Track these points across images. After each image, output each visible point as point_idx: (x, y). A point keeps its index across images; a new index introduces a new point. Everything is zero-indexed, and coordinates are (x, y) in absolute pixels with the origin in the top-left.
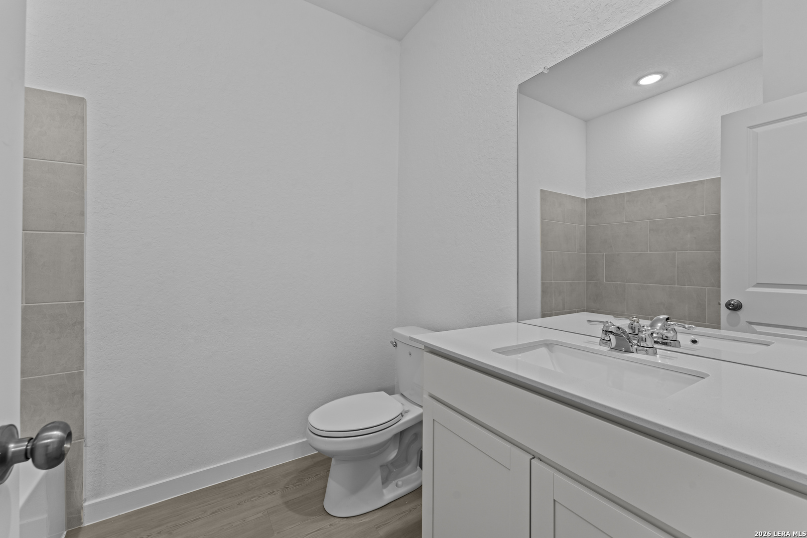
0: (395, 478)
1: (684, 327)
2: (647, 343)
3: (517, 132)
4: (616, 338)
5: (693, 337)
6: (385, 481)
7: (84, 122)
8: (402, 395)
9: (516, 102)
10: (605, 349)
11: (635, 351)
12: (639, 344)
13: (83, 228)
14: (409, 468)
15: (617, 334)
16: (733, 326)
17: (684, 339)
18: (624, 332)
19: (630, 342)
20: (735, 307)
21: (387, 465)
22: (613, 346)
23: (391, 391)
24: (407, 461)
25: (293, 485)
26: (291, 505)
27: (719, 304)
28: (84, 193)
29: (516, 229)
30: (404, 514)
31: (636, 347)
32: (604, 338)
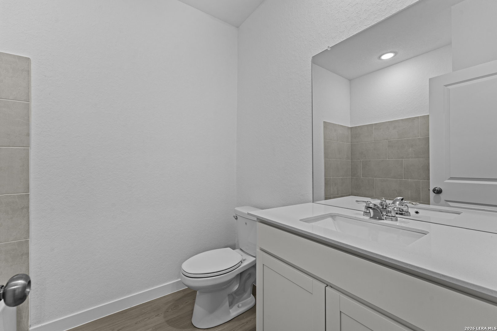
0: (237, 303)
1: (413, 204)
2: (392, 214)
3: (311, 86)
4: (373, 211)
5: (417, 210)
6: (231, 305)
7: (29, 74)
8: (241, 249)
9: (311, 67)
10: (367, 218)
11: (384, 219)
12: (387, 215)
13: (29, 144)
14: (246, 295)
15: (374, 208)
16: (437, 203)
17: (412, 211)
18: (378, 207)
19: (382, 213)
20: (438, 192)
21: (232, 294)
22: (372, 216)
23: (234, 247)
24: (244, 291)
25: (172, 309)
26: (171, 322)
27: (429, 190)
28: (29, 121)
29: (312, 145)
30: (243, 325)
31: (385, 216)
32: (366, 211)
